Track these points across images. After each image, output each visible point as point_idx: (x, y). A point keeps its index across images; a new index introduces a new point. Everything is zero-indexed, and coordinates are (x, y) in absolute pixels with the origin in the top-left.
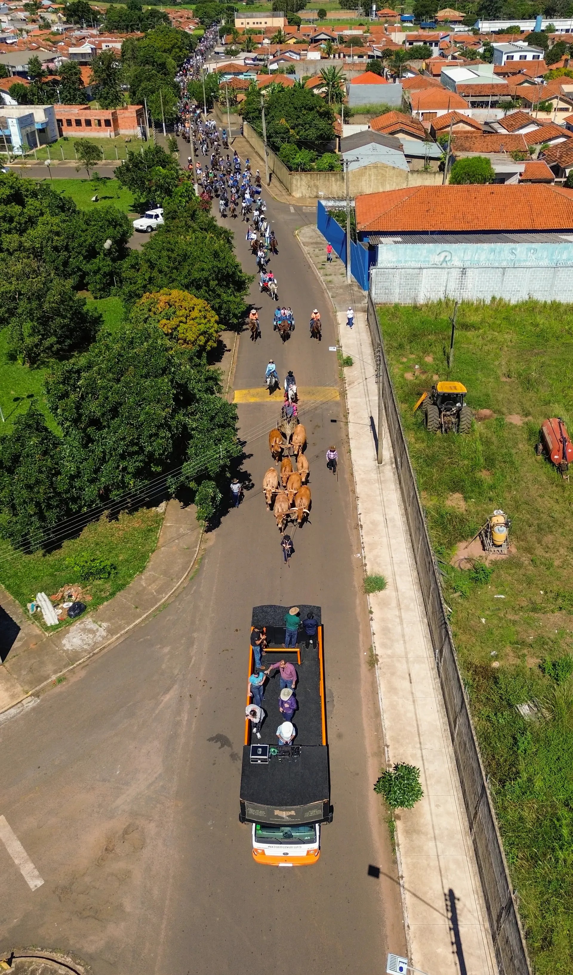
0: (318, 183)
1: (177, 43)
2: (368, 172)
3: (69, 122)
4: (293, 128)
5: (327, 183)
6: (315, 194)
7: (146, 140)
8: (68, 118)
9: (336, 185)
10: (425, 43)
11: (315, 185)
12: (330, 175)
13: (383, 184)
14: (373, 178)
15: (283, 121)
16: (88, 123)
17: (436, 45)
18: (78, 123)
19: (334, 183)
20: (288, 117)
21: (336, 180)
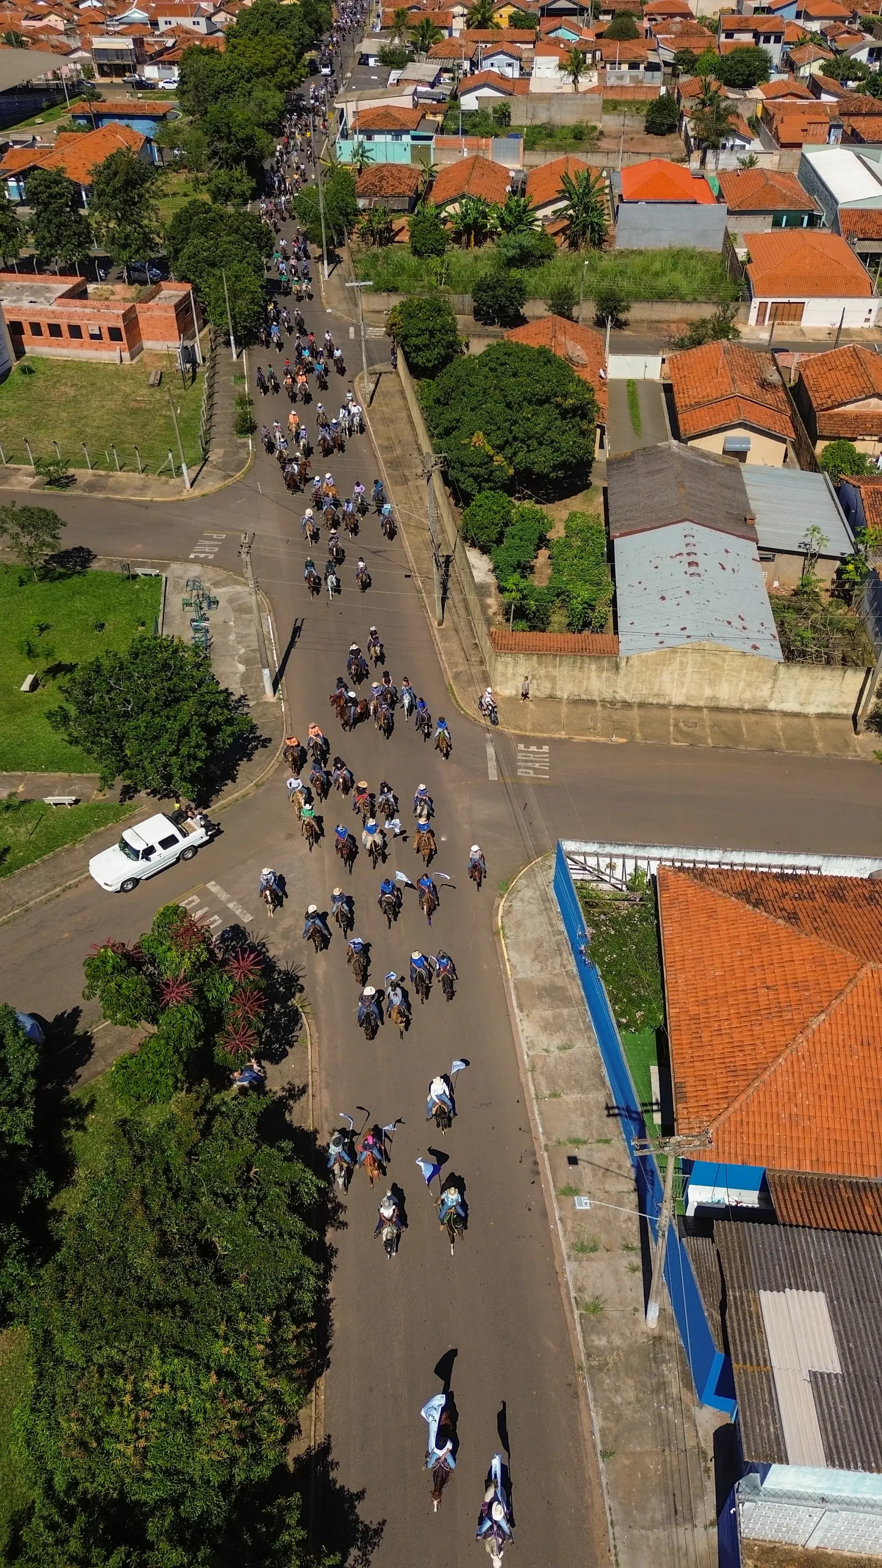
0: (556, 673)
1: (285, 56)
2: (678, 658)
3: (36, 329)
4: (500, 448)
5: (577, 672)
6: (548, 692)
7: (194, 379)
8: (35, 320)
9: (599, 677)
10: (756, 35)
11: (547, 677)
12: (587, 661)
13: (712, 683)
14: (689, 669)
15: (479, 438)
16: (76, 332)
17: (777, 40)
18: (55, 330)
19: (593, 675)
20: (491, 425)
21: (601, 669)
